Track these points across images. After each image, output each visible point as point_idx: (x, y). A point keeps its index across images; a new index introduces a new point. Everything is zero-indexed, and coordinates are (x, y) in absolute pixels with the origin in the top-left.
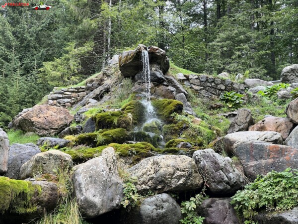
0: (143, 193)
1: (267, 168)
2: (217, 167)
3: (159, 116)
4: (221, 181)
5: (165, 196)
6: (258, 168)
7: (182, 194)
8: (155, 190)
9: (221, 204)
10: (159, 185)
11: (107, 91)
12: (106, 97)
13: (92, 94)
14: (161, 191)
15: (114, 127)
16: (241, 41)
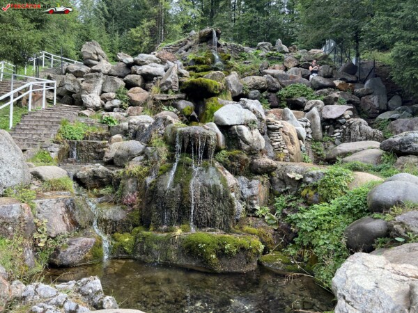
0: (250, 89)
1: (290, 83)
2: (273, 82)
3: (221, 61)
4: (274, 87)
5: (257, 91)
6: (286, 83)
7: (262, 90)
8: (254, 88)
9: (273, 95)
10: (256, 87)
11: (190, 47)
12: (190, 50)
13: (183, 48)
14: (255, 89)
15: (204, 64)
16: (225, 27)
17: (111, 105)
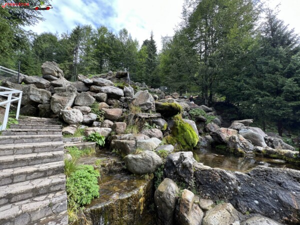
17: (90, 119)
